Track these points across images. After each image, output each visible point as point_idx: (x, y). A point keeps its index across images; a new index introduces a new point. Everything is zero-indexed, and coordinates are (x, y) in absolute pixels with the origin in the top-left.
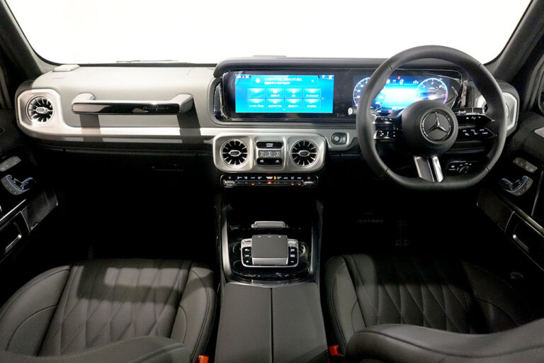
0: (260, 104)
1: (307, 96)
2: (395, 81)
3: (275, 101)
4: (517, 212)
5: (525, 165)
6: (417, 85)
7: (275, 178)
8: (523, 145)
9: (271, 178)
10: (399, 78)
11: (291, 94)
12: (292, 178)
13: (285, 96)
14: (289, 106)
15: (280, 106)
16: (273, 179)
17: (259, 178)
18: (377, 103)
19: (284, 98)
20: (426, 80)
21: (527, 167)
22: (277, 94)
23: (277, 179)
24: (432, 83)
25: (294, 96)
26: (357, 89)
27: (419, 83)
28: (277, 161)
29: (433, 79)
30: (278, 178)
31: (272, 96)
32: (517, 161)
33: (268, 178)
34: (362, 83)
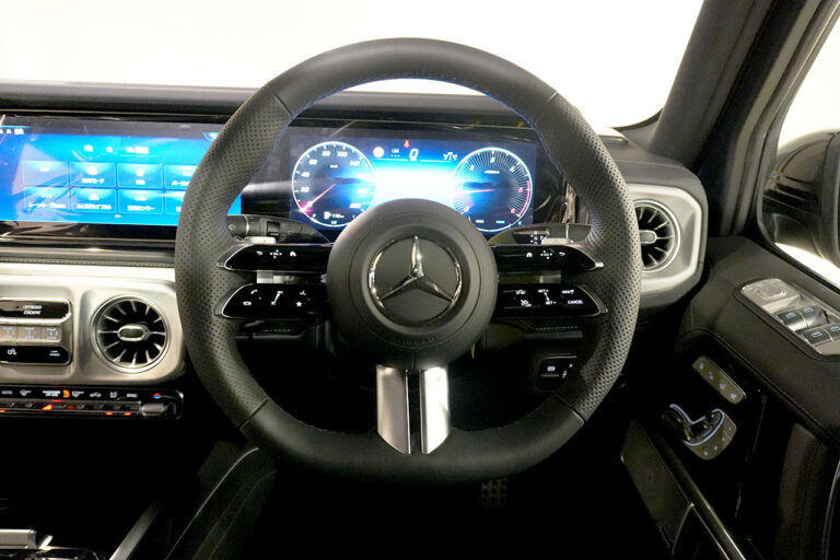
0: (56, 200)
1: (175, 183)
2: (397, 151)
3: (94, 195)
4: (700, 507)
5: (718, 379)
6: (455, 163)
7: (66, 393)
8: (711, 327)
9: (56, 393)
10: (407, 144)
11: (134, 177)
12: (113, 395)
13: (117, 182)
14: (131, 208)
15: (109, 207)
16: (61, 396)
17: (24, 393)
18: (352, 206)
19: (117, 189)
20: (478, 152)
21: (722, 387)
22: (98, 177)
23: (71, 397)
24: (493, 160)
25: (141, 182)
26: (301, 169)
27: (460, 158)
28: (55, 354)
29: (493, 149)
30: (76, 394)
31: (85, 181)
32: (701, 365)
33: (48, 393)
34: (313, 155)
